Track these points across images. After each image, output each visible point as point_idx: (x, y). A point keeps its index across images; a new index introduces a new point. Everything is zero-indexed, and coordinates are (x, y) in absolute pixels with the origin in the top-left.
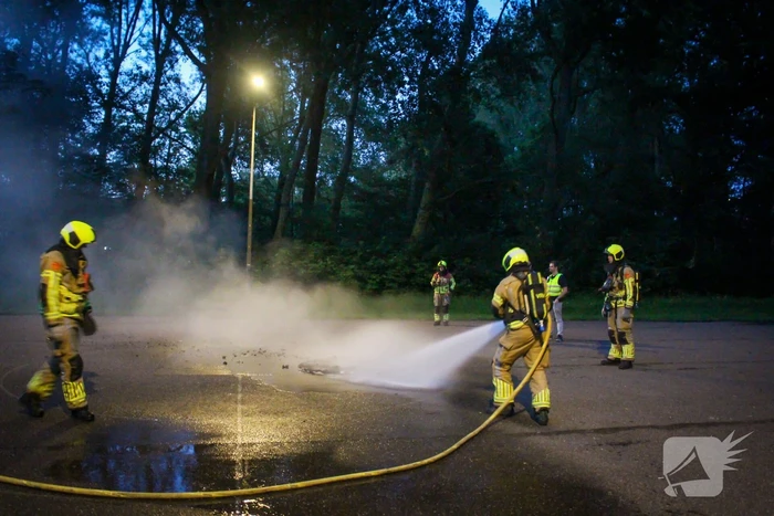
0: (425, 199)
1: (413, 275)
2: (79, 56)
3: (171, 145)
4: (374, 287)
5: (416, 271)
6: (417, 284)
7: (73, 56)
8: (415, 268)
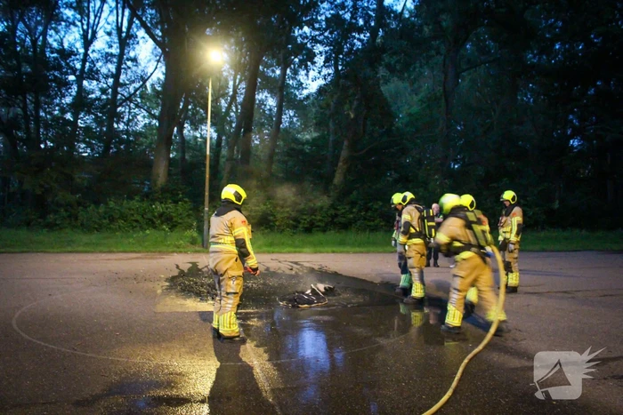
0: (344, 154)
1: (336, 215)
2: (55, 40)
3: (130, 112)
4: (306, 226)
5: (339, 213)
6: (340, 223)
7: (50, 40)
8: (338, 210)
